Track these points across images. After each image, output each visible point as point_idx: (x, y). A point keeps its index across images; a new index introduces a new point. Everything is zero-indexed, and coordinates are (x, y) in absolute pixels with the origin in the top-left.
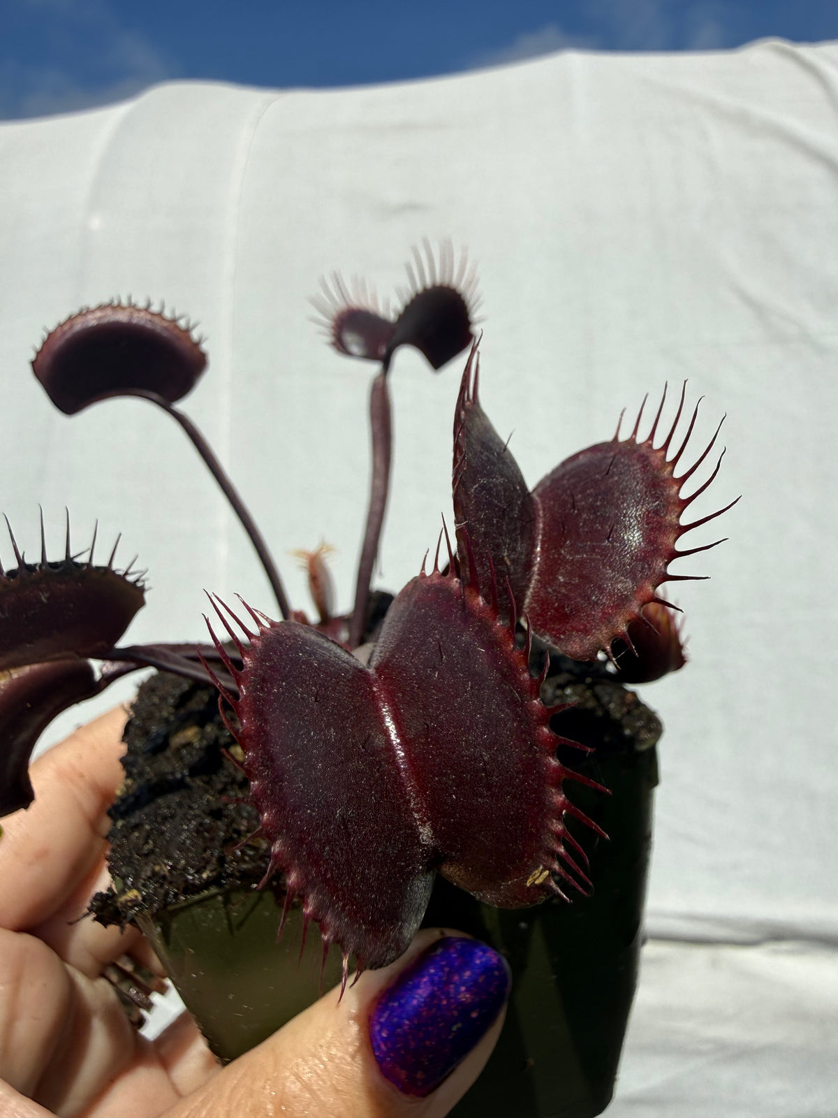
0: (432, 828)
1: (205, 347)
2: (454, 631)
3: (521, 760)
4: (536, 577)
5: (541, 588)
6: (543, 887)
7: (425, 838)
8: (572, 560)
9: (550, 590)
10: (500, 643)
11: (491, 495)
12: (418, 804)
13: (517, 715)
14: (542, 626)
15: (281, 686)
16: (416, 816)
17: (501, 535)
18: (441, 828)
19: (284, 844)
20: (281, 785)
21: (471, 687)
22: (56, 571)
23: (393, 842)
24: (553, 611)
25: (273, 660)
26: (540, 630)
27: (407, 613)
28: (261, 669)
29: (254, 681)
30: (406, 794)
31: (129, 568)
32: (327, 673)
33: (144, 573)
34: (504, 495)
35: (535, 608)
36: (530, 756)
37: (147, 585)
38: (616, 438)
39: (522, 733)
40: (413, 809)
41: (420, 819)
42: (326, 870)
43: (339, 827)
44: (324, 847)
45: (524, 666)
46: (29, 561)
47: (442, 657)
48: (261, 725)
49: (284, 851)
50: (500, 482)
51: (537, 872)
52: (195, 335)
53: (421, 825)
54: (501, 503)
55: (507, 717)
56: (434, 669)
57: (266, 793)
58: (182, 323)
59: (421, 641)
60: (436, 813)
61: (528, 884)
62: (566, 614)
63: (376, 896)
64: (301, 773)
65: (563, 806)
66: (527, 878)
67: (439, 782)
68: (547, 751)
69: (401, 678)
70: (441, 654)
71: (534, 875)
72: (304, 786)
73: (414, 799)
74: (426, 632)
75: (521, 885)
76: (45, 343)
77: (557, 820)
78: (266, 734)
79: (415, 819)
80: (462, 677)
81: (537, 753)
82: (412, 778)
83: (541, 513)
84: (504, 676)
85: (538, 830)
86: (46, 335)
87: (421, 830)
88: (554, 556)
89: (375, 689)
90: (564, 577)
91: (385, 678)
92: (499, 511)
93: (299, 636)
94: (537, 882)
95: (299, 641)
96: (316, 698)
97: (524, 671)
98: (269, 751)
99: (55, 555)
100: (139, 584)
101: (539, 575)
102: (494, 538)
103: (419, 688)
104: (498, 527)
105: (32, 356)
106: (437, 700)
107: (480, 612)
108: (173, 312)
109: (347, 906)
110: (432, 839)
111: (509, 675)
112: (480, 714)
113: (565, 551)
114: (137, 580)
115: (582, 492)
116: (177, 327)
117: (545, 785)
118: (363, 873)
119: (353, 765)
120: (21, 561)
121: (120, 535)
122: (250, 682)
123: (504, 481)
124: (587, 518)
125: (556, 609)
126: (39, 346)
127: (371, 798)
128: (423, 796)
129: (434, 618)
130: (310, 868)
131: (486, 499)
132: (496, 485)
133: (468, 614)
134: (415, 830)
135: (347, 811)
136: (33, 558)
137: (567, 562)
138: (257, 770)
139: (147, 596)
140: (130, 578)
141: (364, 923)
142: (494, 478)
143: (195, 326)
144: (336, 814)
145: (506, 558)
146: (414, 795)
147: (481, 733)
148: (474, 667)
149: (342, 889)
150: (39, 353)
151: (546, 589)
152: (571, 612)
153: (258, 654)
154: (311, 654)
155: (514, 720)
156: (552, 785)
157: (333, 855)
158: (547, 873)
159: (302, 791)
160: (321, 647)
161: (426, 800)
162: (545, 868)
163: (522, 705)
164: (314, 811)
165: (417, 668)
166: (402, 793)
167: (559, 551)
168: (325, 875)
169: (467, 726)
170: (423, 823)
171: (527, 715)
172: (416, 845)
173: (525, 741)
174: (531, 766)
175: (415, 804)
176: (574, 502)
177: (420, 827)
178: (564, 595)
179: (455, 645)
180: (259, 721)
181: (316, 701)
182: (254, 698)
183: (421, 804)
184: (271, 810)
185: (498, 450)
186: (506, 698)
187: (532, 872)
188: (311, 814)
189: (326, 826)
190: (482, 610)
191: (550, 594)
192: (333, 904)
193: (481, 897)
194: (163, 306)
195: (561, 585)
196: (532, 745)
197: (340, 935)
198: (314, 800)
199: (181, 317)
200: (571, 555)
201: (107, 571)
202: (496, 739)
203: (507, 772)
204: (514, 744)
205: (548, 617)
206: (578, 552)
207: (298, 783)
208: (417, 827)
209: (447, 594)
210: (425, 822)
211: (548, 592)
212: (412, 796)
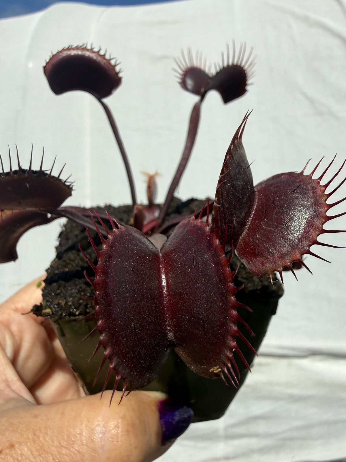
0: (174, 334)
1: (120, 75)
2: (202, 251)
3: (220, 320)
4: (246, 231)
5: (247, 237)
6: (217, 375)
7: (170, 337)
8: (265, 229)
9: (251, 239)
10: (222, 265)
11: (235, 190)
12: (170, 323)
13: (223, 300)
14: (242, 254)
15: (118, 261)
16: (168, 328)
17: (235, 210)
18: (178, 336)
19: (106, 336)
20: (109, 308)
21: (204, 281)
22: (35, 175)
23: (155, 339)
24: (249, 249)
25: (116, 247)
26: (241, 256)
27: (182, 235)
28: (110, 251)
29: (106, 257)
30: (165, 318)
31: (67, 179)
32: (140, 256)
33: (72, 183)
34: (242, 191)
35: (242, 245)
36: (224, 320)
37: (74, 188)
38: (302, 172)
39: (223, 309)
40: (167, 325)
41: (169, 330)
42: (123, 349)
43: (132, 330)
44: (124, 339)
45: (230, 279)
46: (23, 167)
47: (194, 263)
48: (105, 279)
49: (105, 339)
50: (241, 184)
51: (216, 368)
52: (117, 69)
53: (169, 332)
54: (239, 195)
55: (218, 300)
56: (189, 267)
57: (101, 311)
58: (113, 62)
59: (186, 251)
60: (177, 329)
61: (211, 371)
62: (255, 252)
63: (143, 361)
64: (119, 304)
65: (234, 347)
66: (211, 368)
67: (181, 317)
68: (232, 321)
69: (174, 265)
70: (194, 261)
71: (214, 368)
72: (119, 310)
73: (169, 321)
74: (189, 248)
75: (208, 370)
76: (51, 59)
77: (230, 351)
78: (107, 283)
79: (167, 329)
80: (201, 275)
81: (228, 320)
82: (169, 312)
83: (257, 200)
84: (220, 280)
85: (220, 352)
86: (52, 56)
87: (169, 334)
88: (257, 224)
89: (161, 266)
90: (259, 235)
91: (166, 262)
92: (237, 198)
93: (131, 234)
94: (214, 371)
95: (130, 238)
96: (133, 269)
97: (230, 282)
98: (106, 292)
99: (36, 168)
100: (71, 187)
101: (248, 230)
102: (231, 211)
103: (180, 273)
104: (234, 206)
105: (44, 64)
106: (187, 281)
107: (215, 247)
108: (110, 56)
109: (129, 364)
110: (173, 338)
111: (223, 281)
112: (206, 294)
113: (263, 223)
114: (70, 185)
115: (279, 197)
116: (110, 64)
117: (228, 335)
118: (139, 351)
119: (143, 303)
120: (20, 167)
121: (65, 164)
122: (104, 257)
123: (243, 184)
124: (278, 211)
125: (251, 249)
126: (48, 60)
127: (149, 319)
128: (172, 320)
129: (194, 242)
130: (116, 347)
131: (232, 192)
132: (239, 186)
133: (210, 245)
134: (166, 334)
135: (137, 324)
136: (25, 166)
137: (263, 229)
138: (99, 301)
139: (73, 192)
140: (67, 184)
141: (136, 372)
142: (239, 181)
143: (118, 64)
144: (132, 324)
145: (234, 221)
146: (169, 319)
147: (204, 303)
148: (208, 272)
149: (128, 358)
150: (47, 63)
151: (249, 238)
152: (258, 253)
153: (110, 243)
154: (135, 245)
155: (220, 302)
156: (231, 336)
157: (127, 342)
158: (220, 370)
159: (119, 312)
160: (141, 242)
161: (173, 323)
162: (220, 368)
163: (226, 297)
164: (122, 322)
165: (181, 263)
166: (163, 317)
167: (260, 222)
168: (122, 351)
169: (198, 298)
170: (170, 331)
171: (227, 302)
172: (165, 340)
173: (224, 313)
174: (223, 325)
175: (168, 323)
176: (274, 201)
177: (169, 333)
178: (257, 244)
179: (201, 258)
180: (104, 277)
181: (132, 270)
182: (104, 265)
183: (171, 323)
184: (103, 320)
185: (244, 167)
186: (219, 291)
187: (214, 367)
188: (120, 323)
189: (126, 329)
190: (217, 246)
191: (251, 241)
192: (123, 363)
193: (189, 366)
194: (106, 52)
195: (257, 239)
196: (226, 316)
197: (124, 377)
198: (123, 317)
199: (113, 59)
200: (265, 226)
201: (58, 179)
202: (210, 308)
203: (212, 324)
204: (218, 312)
205: (246, 251)
206: (269, 226)
207: (117, 308)
208: (167, 333)
209: (202, 232)
210: (172, 331)
211: (250, 240)
212: (167, 319)
